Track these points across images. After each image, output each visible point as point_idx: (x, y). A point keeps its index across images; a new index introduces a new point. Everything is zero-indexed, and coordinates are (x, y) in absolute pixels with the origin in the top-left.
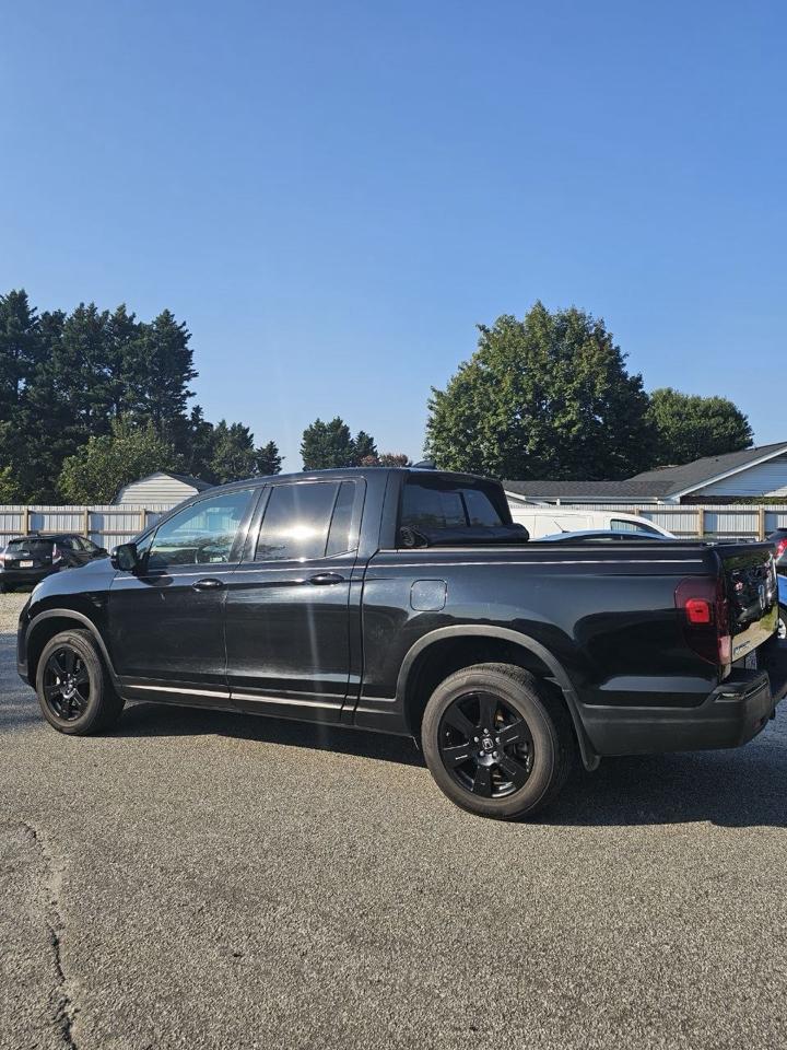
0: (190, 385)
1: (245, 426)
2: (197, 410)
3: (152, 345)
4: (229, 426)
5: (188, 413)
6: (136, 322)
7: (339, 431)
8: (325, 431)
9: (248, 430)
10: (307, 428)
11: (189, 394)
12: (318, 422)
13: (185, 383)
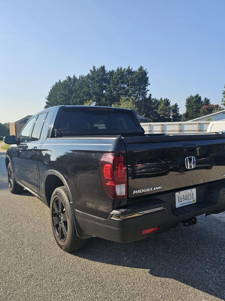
0: (148, 88)
1: (168, 99)
2: (150, 95)
3: (137, 77)
4: (163, 99)
5: (148, 96)
6: (133, 70)
7: (198, 98)
8: (193, 98)
9: (169, 100)
10: (187, 98)
11: (148, 90)
12: (191, 96)
13: (147, 87)
